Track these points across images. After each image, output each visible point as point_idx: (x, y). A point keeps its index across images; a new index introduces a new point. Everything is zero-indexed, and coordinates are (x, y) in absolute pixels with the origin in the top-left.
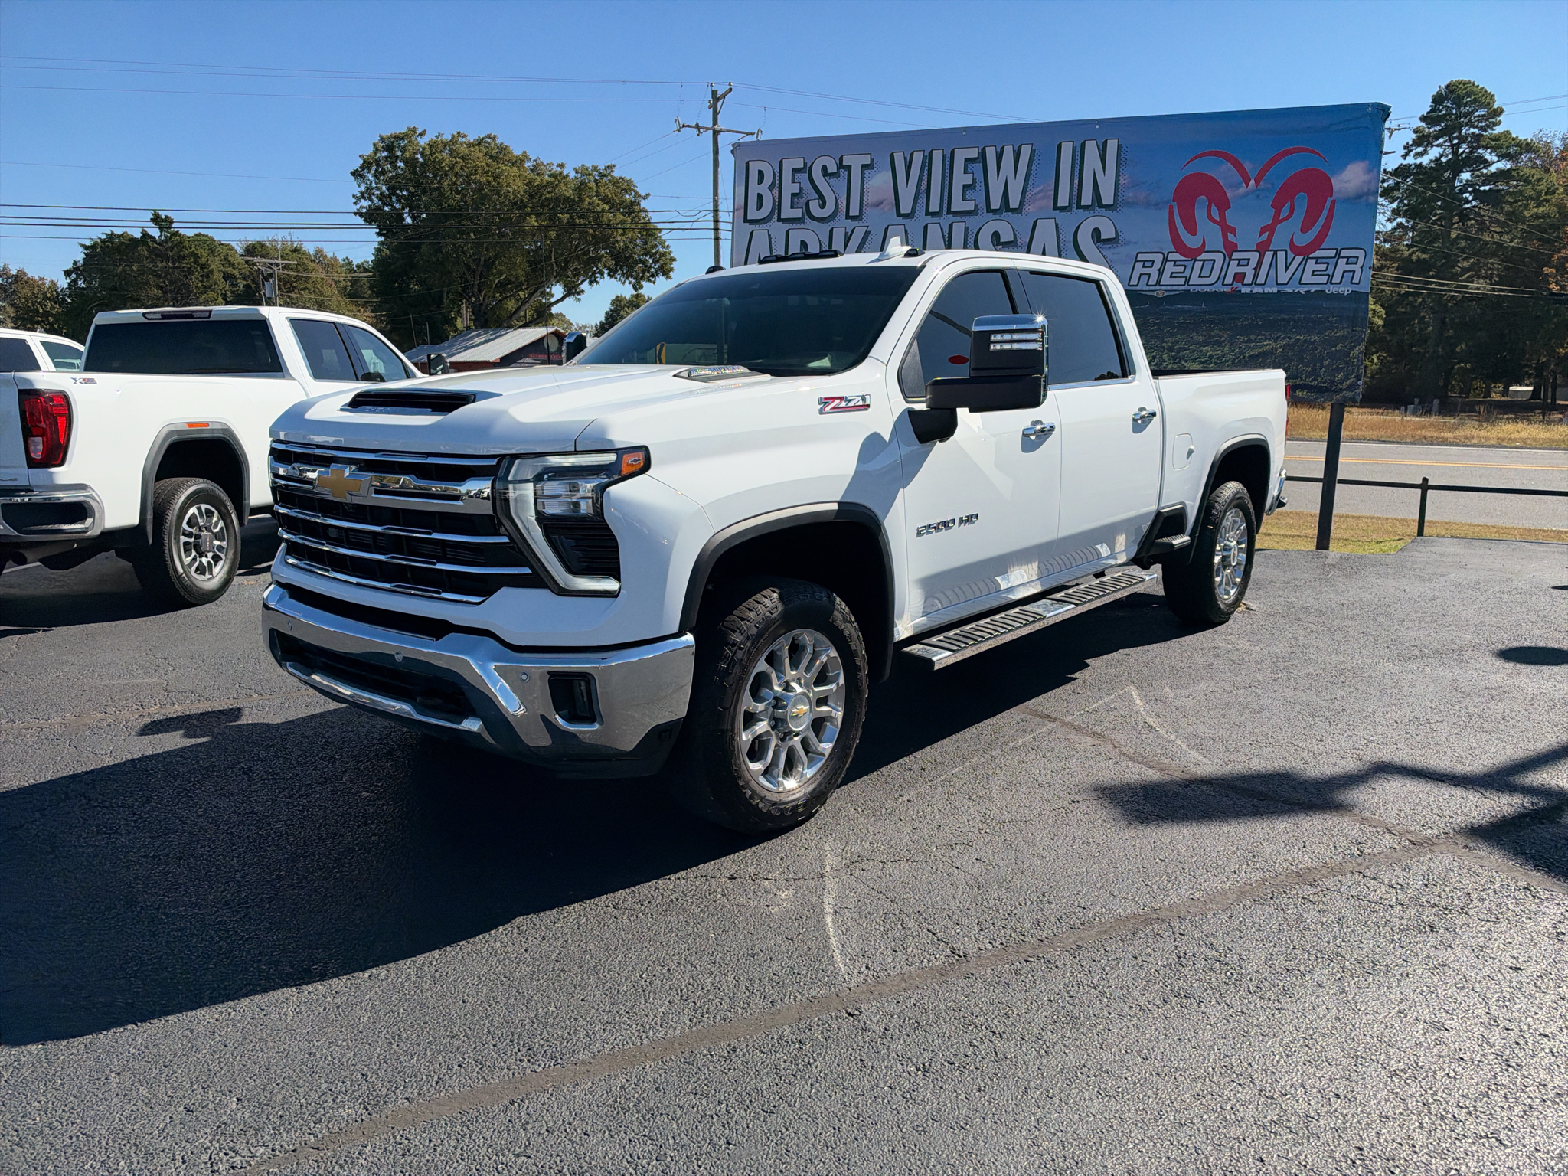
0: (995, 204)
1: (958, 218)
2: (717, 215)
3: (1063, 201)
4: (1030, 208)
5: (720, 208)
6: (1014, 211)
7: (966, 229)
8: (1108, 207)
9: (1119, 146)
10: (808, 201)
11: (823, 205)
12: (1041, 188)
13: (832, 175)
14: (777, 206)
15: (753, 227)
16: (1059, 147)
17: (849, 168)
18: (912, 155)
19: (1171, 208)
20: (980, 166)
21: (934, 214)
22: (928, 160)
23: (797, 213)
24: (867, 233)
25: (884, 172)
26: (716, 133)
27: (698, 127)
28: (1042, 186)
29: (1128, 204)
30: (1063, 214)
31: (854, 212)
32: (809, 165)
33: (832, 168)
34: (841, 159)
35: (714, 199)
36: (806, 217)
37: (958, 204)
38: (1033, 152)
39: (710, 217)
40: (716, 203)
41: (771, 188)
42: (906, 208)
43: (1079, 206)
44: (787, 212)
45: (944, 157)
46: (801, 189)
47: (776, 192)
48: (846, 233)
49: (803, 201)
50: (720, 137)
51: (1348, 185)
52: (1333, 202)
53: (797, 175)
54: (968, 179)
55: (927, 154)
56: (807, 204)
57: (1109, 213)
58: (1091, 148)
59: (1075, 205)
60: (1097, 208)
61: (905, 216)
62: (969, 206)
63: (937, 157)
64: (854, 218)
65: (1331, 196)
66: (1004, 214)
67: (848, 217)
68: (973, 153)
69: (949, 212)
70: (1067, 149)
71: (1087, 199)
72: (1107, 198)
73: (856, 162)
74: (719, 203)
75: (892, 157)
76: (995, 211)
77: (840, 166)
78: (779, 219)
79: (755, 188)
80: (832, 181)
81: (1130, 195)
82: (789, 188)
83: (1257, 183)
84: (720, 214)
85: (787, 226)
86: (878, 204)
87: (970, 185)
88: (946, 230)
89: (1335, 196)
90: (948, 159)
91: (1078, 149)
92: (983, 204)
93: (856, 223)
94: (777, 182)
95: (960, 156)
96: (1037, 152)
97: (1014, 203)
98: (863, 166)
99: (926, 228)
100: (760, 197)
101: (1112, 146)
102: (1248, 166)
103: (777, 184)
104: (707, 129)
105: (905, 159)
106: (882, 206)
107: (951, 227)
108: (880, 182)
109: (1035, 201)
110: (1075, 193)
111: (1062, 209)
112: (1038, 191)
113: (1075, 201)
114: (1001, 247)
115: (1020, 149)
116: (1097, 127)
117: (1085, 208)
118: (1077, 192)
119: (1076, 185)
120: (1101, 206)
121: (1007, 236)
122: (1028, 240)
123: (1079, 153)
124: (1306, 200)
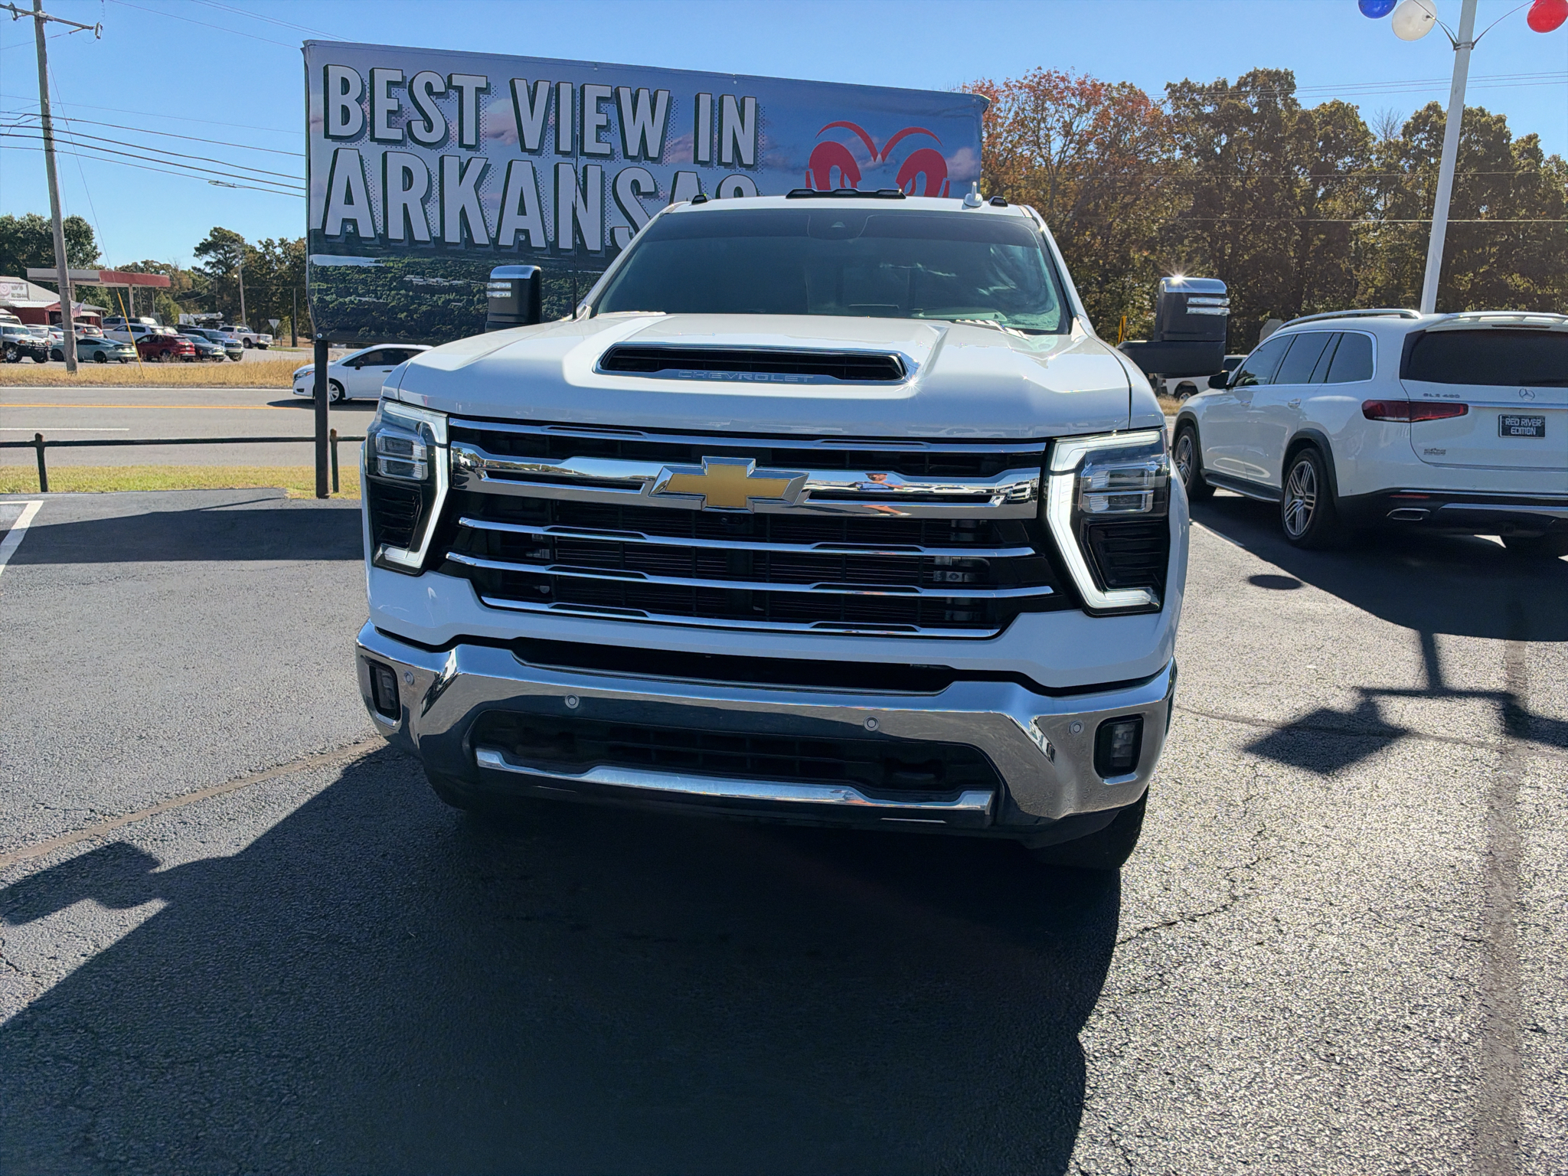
0: (633, 150)
1: (593, 161)
2: (49, 122)
3: (704, 156)
4: (670, 159)
5: (51, 113)
6: (653, 160)
7: (603, 174)
8: (748, 167)
9: (757, 106)
10: (410, 122)
11: (429, 127)
12: (681, 139)
13: (439, 95)
14: (370, 123)
15: (337, 145)
16: (697, 99)
17: (460, 89)
18: (536, 84)
19: (808, 173)
20: (612, 108)
21: (565, 154)
22: (555, 93)
23: (396, 134)
24: (486, 168)
25: (503, 100)
26: (39, 21)
27: (13, 8)
28: (682, 136)
29: (766, 165)
30: (705, 169)
31: (470, 139)
32: (408, 80)
33: (440, 87)
34: (450, 77)
35: (43, 102)
36: (408, 139)
37: (591, 146)
38: (670, 99)
39: (39, 122)
40: (45, 106)
41: (360, 100)
42: (532, 143)
43: (720, 163)
44: (382, 131)
45: (573, 91)
46: (400, 106)
47: (366, 106)
48: (461, 164)
49: (403, 121)
50: (46, 27)
51: (959, 168)
52: (948, 183)
53: (394, 90)
54: (602, 120)
55: (553, 86)
56: (409, 124)
57: (750, 173)
58: (730, 104)
59: (716, 161)
60: (738, 167)
61: (532, 152)
62: (605, 149)
63: (566, 91)
64: (469, 147)
65: (946, 176)
66: (643, 162)
67: (461, 145)
68: (606, 92)
69: (583, 153)
70: (705, 101)
71: (727, 156)
72: (748, 159)
73: (469, 84)
74: (50, 108)
75: (512, 83)
76: (633, 158)
77: (449, 85)
78: (373, 139)
79: (337, 100)
80: (439, 101)
81: (769, 157)
82: (384, 104)
83: (883, 159)
84: (52, 120)
85: (383, 148)
86: (498, 135)
87: (605, 126)
88: (580, 171)
89: (949, 177)
90: (578, 95)
91: (717, 103)
92: (619, 149)
93: (471, 154)
94: (368, 94)
95: (592, 93)
96: (674, 100)
97: (653, 152)
98: (478, 90)
99: (556, 167)
100: (345, 111)
101: (750, 104)
102: (875, 140)
103: (368, 96)
104: (27, 13)
105: (528, 87)
106: (503, 137)
107: (585, 169)
108: (498, 109)
109: (675, 151)
110: (716, 149)
111: (703, 163)
112: (677, 141)
113: (716, 156)
114: (641, 197)
115: (656, 93)
116: (735, 82)
117: (727, 165)
118: (717, 147)
119: (716, 140)
120: (741, 164)
121: (647, 186)
122: (670, 193)
123: (717, 107)
124: (925, 180)
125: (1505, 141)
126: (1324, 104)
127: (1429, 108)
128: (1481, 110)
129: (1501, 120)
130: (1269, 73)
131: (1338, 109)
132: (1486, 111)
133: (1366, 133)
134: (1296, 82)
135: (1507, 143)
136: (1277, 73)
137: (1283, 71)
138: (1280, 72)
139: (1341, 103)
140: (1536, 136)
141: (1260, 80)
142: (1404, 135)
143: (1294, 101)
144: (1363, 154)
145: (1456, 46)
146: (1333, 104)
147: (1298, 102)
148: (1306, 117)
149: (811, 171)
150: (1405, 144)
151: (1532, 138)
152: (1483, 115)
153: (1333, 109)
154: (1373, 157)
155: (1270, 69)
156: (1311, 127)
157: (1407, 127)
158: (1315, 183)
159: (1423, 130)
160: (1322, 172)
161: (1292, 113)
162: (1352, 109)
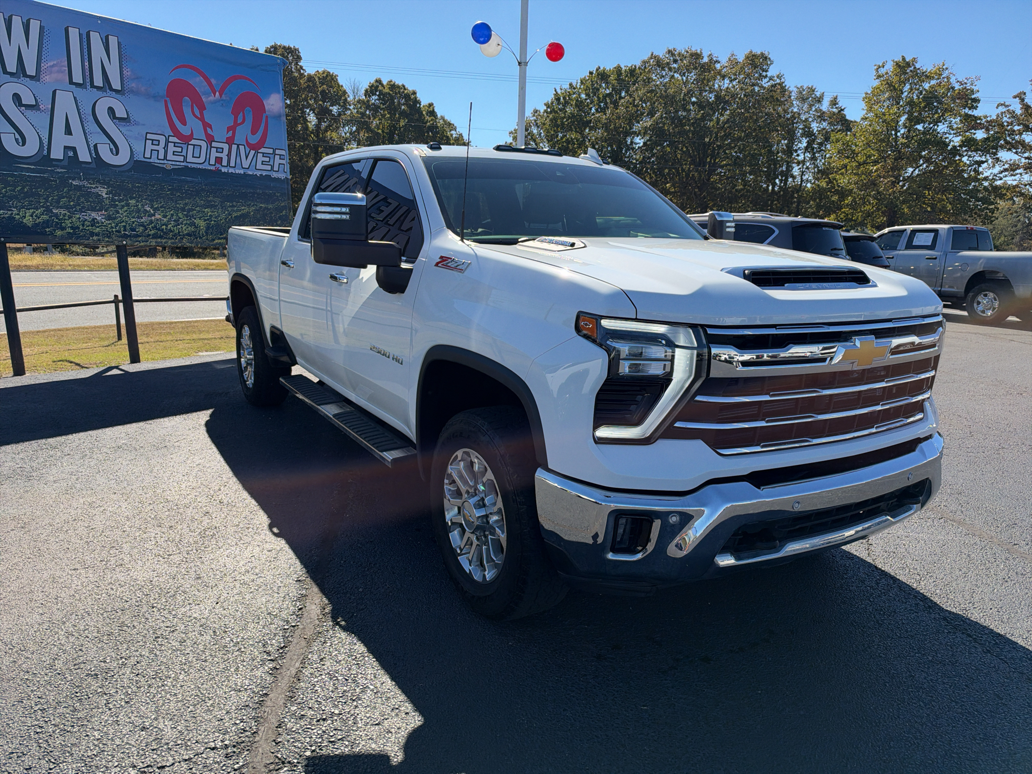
0: (12, 67)
3: (78, 78)
4: (46, 78)
6: (31, 77)
8: (117, 91)
9: (119, 43)
12: (55, 62)
16: (67, 31)
19: (166, 101)
29: (132, 91)
30: (79, 89)
38: (42, 28)
43: (92, 86)
51: (273, 107)
52: (267, 118)
57: (119, 96)
58: (95, 38)
59: (88, 84)
60: (108, 91)
65: (265, 113)
66: (22, 78)
70: (74, 33)
71: (98, 81)
72: (116, 85)
76: (11, 74)
81: (133, 85)
91: (85, 36)
96: (46, 29)
97: (30, 71)
101: (113, 42)
102: (213, 81)
109: (51, 73)
110: (88, 74)
111: (78, 85)
112: (52, 64)
113: (88, 80)
114: (24, 108)
115: (28, 21)
116: (99, 22)
117: (98, 88)
118: (88, 73)
119: (87, 67)
120: (111, 89)
121: (28, 99)
122: (50, 106)
123: (85, 40)
124: (251, 113)
125: (418, 106)
126: (318, 71)
127: (377, 81)
128: (404, 86)
129: (414, 93)
130: (284, 47)
131: (327, 76)
132: (406, 87)
133: (345, 92)
134: (302, 55)
135: (420, 107)
136: (289, 48)
137: (292, 47)
138: (291, 48)
139: (328, 72)
140: (433, 104)
141: (280, 51)
142: (366, 96)
143: (301, 67)
144: (345, 105)
145: (519, 63)
146: (324, 73)
147: (304, 68)
148: (310, 78)
149: (168, 99)
150: (368, 101)
151: (431, 105)
152: (405, 89)
153: (325, 75)
154: (351, 107)
155: (285, 45)
156: (315, 85)
157: (366, 91)
158: (320, 120)
159: (376, 94)
160: (322, 113)
161: (302, 75)
162: (335, 77)
